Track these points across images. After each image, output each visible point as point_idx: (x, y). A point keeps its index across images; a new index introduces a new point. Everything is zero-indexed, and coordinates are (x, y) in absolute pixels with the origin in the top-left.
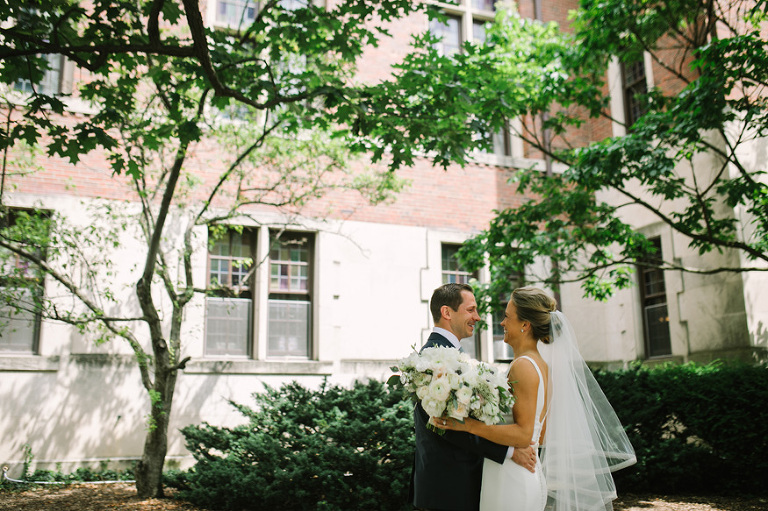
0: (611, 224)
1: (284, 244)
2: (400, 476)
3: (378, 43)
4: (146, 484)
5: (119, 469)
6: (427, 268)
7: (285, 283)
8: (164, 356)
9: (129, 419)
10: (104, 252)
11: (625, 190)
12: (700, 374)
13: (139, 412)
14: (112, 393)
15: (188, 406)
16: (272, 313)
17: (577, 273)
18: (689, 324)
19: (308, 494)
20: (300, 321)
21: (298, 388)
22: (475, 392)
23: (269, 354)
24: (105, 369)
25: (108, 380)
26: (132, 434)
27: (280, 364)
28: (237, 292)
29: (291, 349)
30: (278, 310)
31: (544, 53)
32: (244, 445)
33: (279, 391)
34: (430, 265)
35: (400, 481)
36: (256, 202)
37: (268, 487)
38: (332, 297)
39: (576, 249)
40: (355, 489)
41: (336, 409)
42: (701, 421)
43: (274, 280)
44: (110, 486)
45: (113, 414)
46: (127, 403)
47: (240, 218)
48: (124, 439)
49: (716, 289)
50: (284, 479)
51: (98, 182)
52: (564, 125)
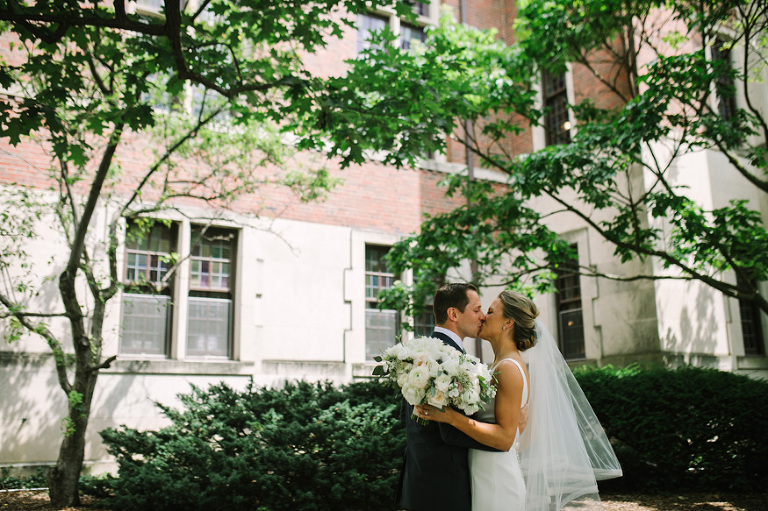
0: (538, 230)
1: (210, 239)
2: (341, 479)
3: (342, 34)
4: (61, 492)
5: (22, 476)
6: (351, 268)
7: (206, 280)
8: (86, 355)
9: (34, 423)
10: (18, 242)
11: (559, 197)
12: (620, 377)
13: (46, 415)
14: (17, 395)
15: (101, 408)
16: (192, 311)
17: (501, 278)
18: (603, 328)
19: (247, 499)
20: (221, 320)
21: (226, 389)
22: (454, 379)
23: (188, 353)
24: (8, 368)
25: (12, 380)
26: (37, 439)
27: (200, 364)
28: (159, 289)
29: (210, 348)
30: (198, 308)
31: (482, 59)
32: (172, 450)
33: (207, 392)
34: (354, 266)
35: (342, 484)
36: (184, 195)
37: (203, 494)
38: (254, 296)
39: (500, 255)
40: (294, 494)
41: (272, 411)
42: (625, 422)
43: (195, 277)
44: (12, 495)
45: (16, 417)
46: (33, 405)
47: (168, 211)
48: (28, 443)
49: (630, 296)
50: (221, 485)
51: (6, 167)
52: (503, 131)
